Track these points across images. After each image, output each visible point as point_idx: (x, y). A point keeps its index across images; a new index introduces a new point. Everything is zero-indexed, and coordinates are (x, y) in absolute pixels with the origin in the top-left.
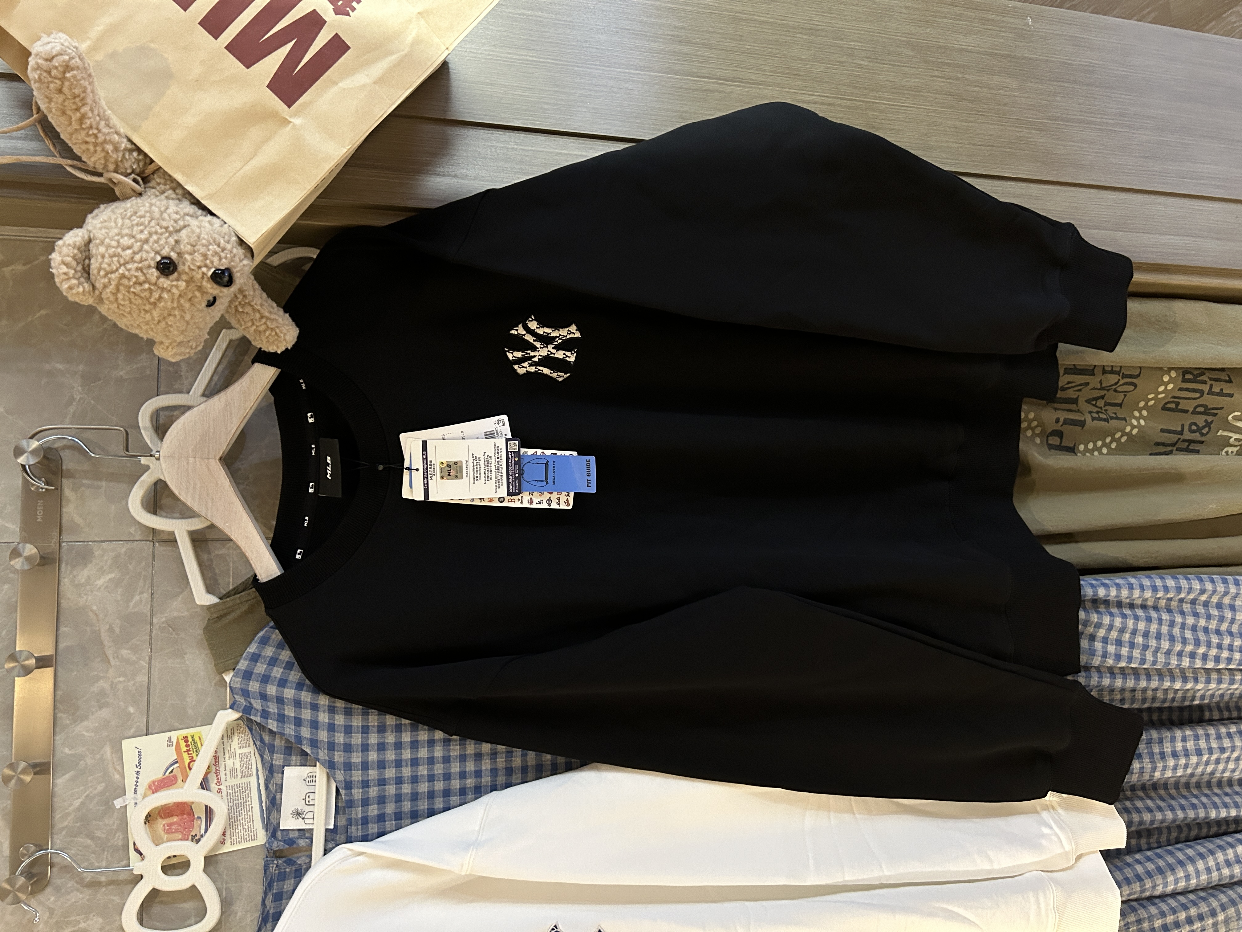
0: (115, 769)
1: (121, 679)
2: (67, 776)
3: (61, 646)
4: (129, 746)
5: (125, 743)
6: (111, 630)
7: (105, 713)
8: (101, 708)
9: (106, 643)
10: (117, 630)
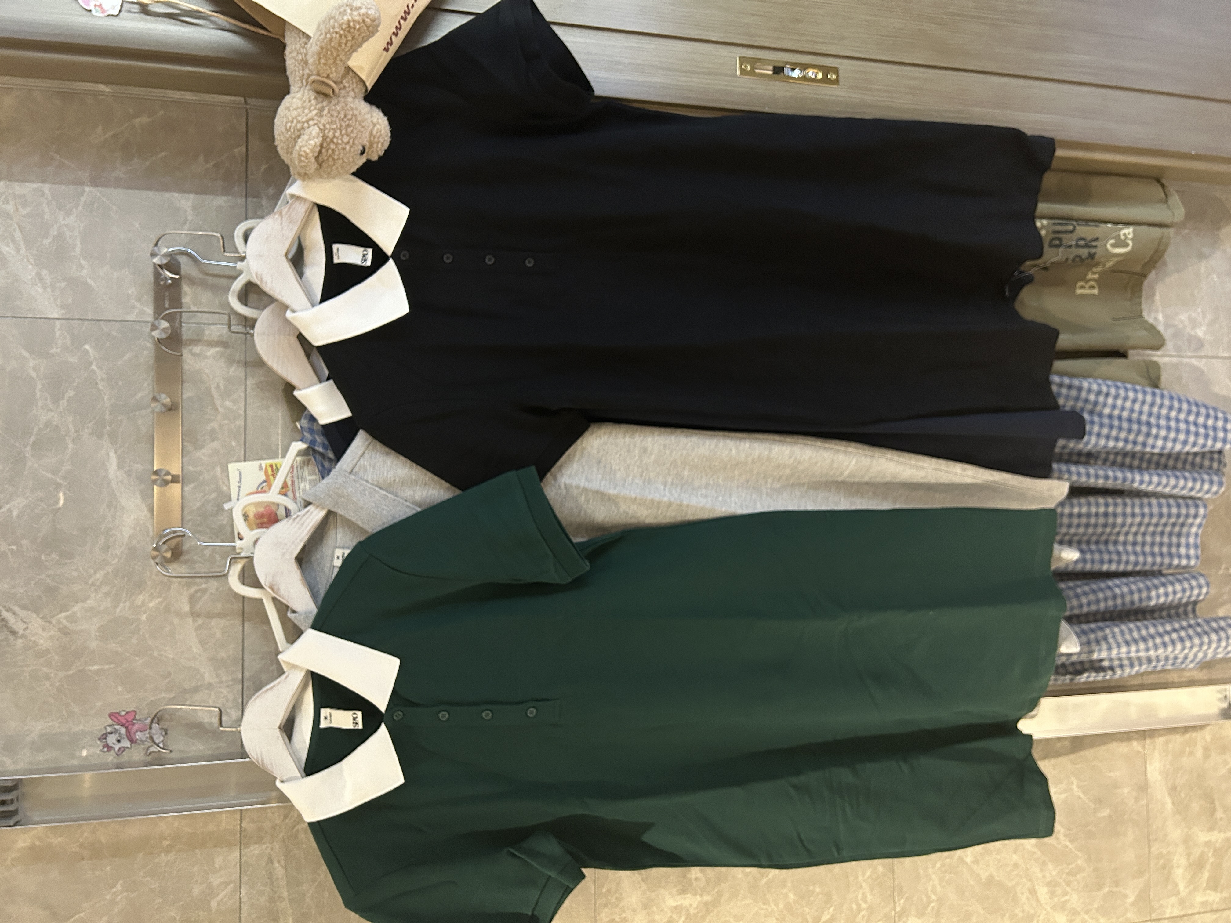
0: (224, 483)
1: (226, 422)
2: (192, 486)
3: (185, 396)
4: (233, 468)
5: (230, 466)
6: (218, 387)
7: (215, 445)
8: (213, 440)
9: (215, 396)
10: (222, 388)
